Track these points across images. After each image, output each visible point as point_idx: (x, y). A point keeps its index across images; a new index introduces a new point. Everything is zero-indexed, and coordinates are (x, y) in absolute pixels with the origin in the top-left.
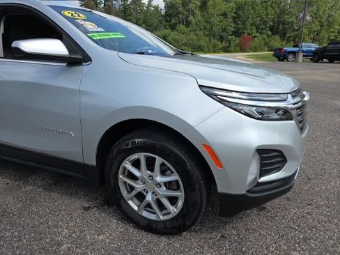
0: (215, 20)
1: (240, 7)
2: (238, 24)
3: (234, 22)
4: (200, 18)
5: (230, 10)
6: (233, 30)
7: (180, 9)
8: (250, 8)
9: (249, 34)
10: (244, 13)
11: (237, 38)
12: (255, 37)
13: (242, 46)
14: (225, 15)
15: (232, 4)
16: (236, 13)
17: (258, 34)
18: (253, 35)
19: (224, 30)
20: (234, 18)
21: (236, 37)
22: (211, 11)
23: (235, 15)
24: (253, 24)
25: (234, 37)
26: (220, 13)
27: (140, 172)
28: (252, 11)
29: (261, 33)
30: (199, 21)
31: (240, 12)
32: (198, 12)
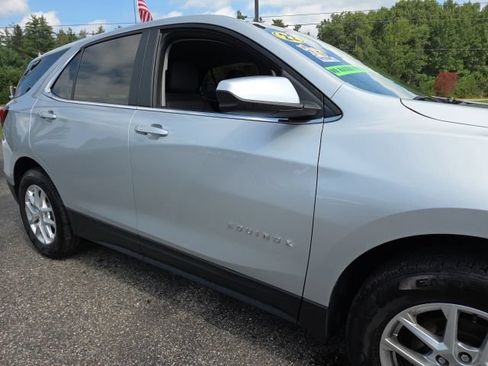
0: (397, 51)
1: (436, 31)
2: (432, 56)
3: (428, 53)
4: (371, 48)
5: (419, 35)
6: (424, 64)
7: (343, 37)
8: (454, 31)
9: (451, 71)
10: (442, 39)
11: (430, 77)
12: (462, 75)
13: (440, 89)
14: (412, 42)
15: (425, 27)
16: (430, 39)
17: (467, 72)
18: (459, 72)
19: (409, 65)
20: (426, 47)
21: (428, 75)
22: (390, 37)
23: (429, 43)
24: (459, 56)
25: (425, 75)
26: (404, 40)
27: (441, 341)
28: (457, 37)
29: (472, 70)
30: (370, 54)
31: (438, 39)
32: (368, 40)
